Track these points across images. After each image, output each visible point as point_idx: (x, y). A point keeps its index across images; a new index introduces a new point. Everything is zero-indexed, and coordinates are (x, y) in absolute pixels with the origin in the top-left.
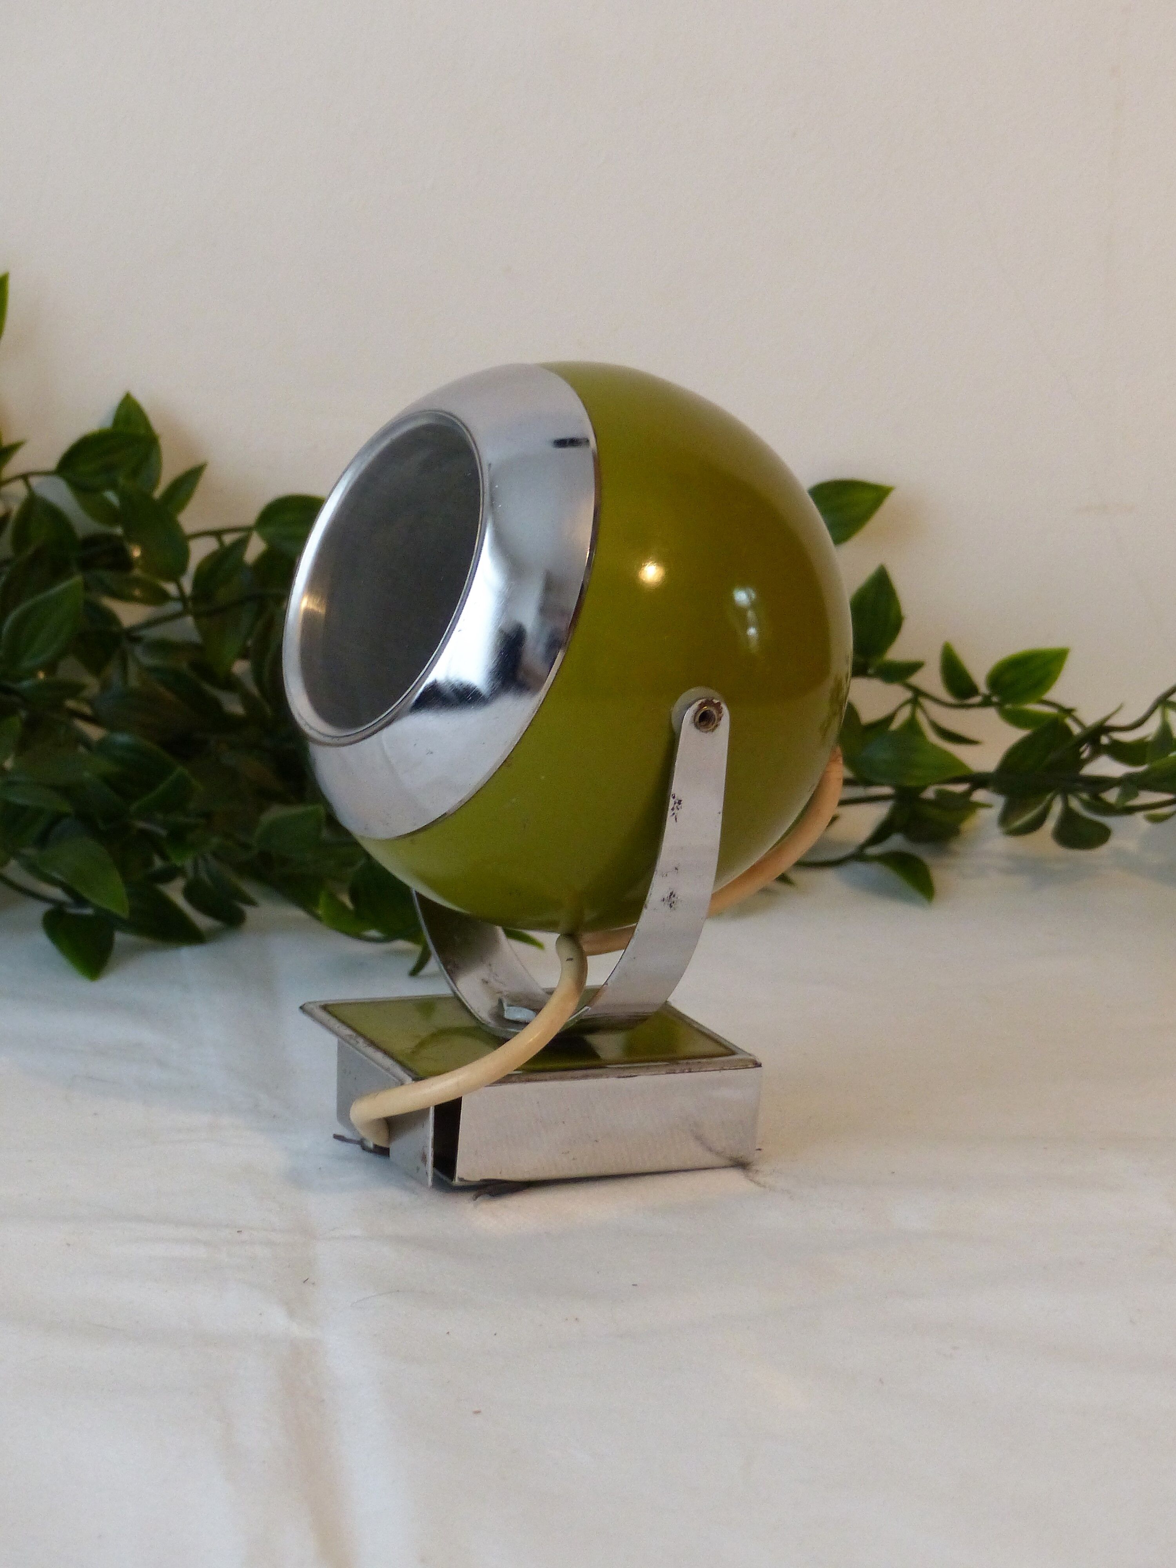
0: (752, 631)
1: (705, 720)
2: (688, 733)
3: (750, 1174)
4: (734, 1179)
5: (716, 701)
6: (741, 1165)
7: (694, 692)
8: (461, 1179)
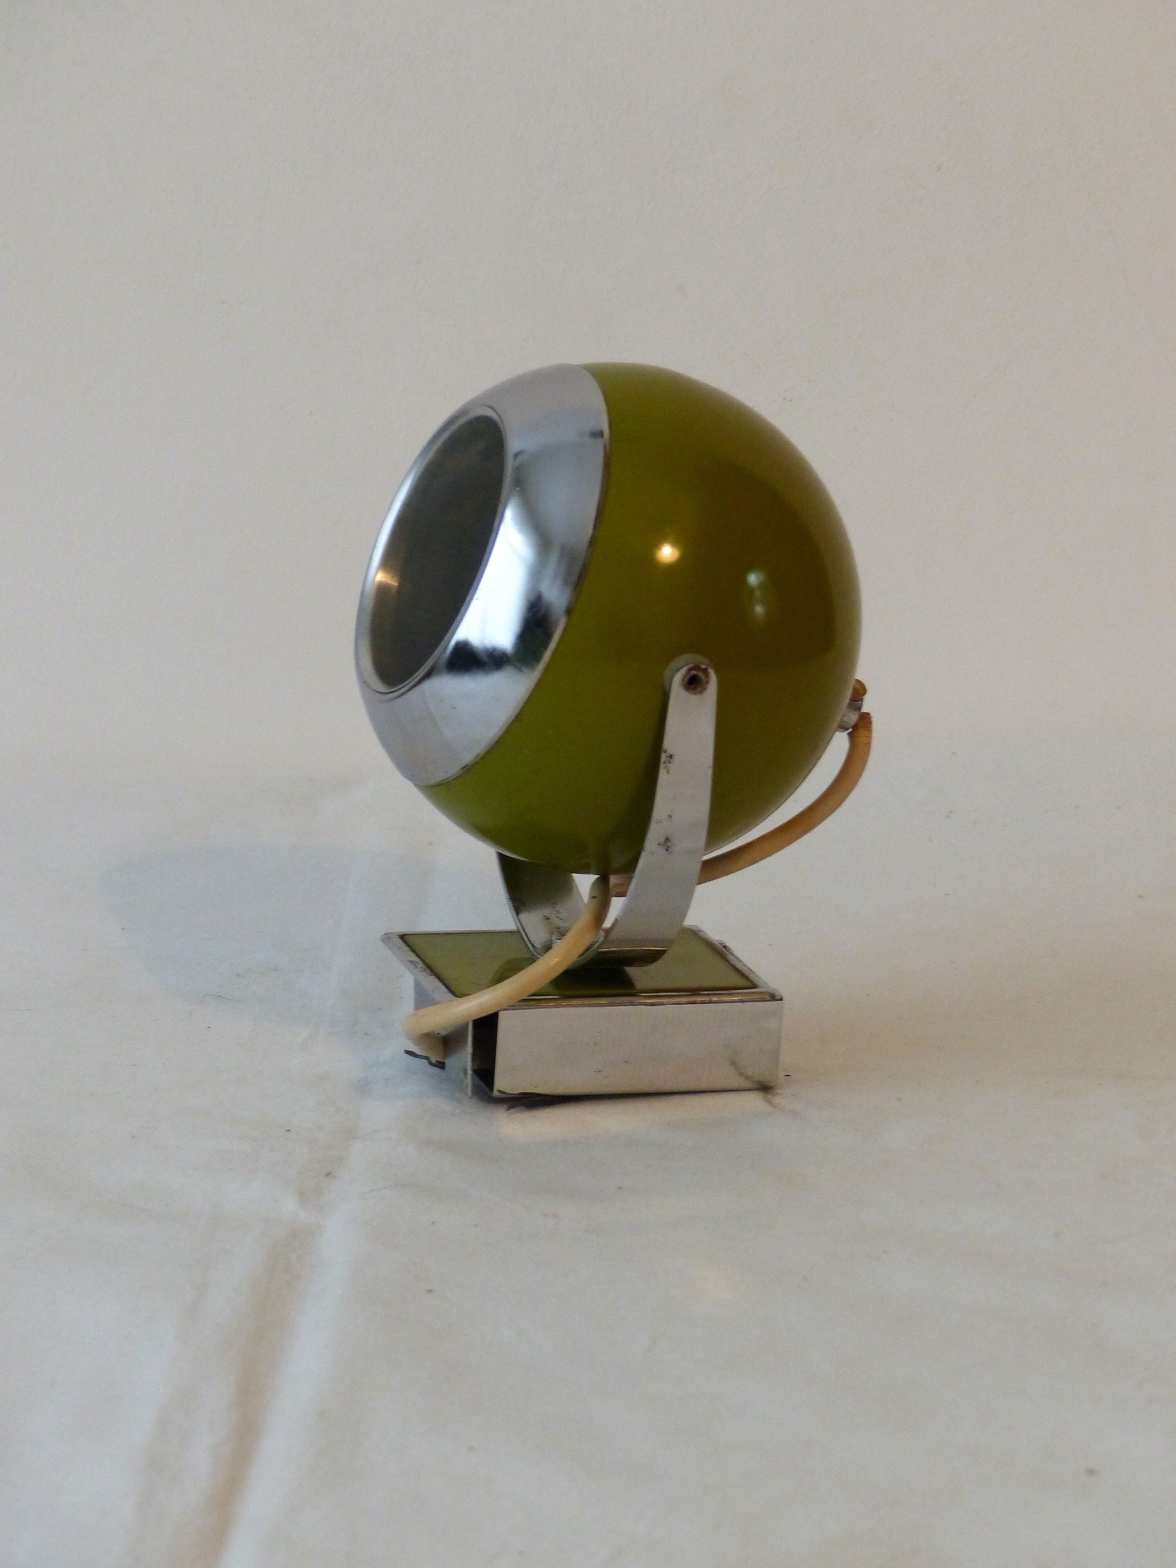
0: (759, 609)
1: (694, 683)
2: (677, 693)
3: (769, 1096)
4: (754, 1101)
5: (703, 667)
6: (765, 1088)
7: (687, 657)
8: (499, 1091)
